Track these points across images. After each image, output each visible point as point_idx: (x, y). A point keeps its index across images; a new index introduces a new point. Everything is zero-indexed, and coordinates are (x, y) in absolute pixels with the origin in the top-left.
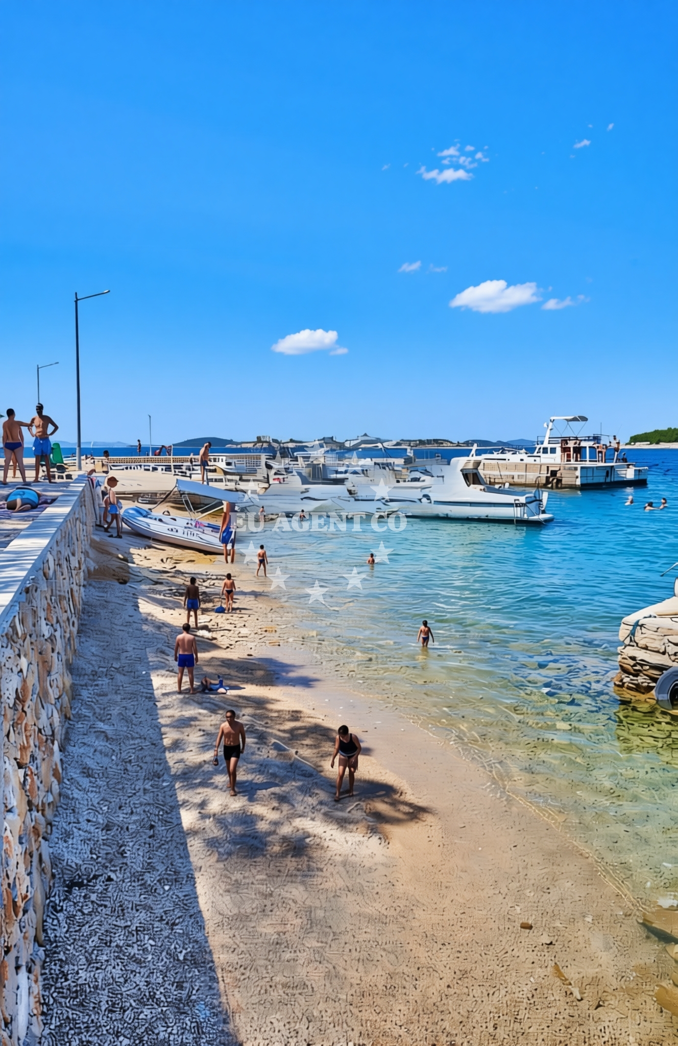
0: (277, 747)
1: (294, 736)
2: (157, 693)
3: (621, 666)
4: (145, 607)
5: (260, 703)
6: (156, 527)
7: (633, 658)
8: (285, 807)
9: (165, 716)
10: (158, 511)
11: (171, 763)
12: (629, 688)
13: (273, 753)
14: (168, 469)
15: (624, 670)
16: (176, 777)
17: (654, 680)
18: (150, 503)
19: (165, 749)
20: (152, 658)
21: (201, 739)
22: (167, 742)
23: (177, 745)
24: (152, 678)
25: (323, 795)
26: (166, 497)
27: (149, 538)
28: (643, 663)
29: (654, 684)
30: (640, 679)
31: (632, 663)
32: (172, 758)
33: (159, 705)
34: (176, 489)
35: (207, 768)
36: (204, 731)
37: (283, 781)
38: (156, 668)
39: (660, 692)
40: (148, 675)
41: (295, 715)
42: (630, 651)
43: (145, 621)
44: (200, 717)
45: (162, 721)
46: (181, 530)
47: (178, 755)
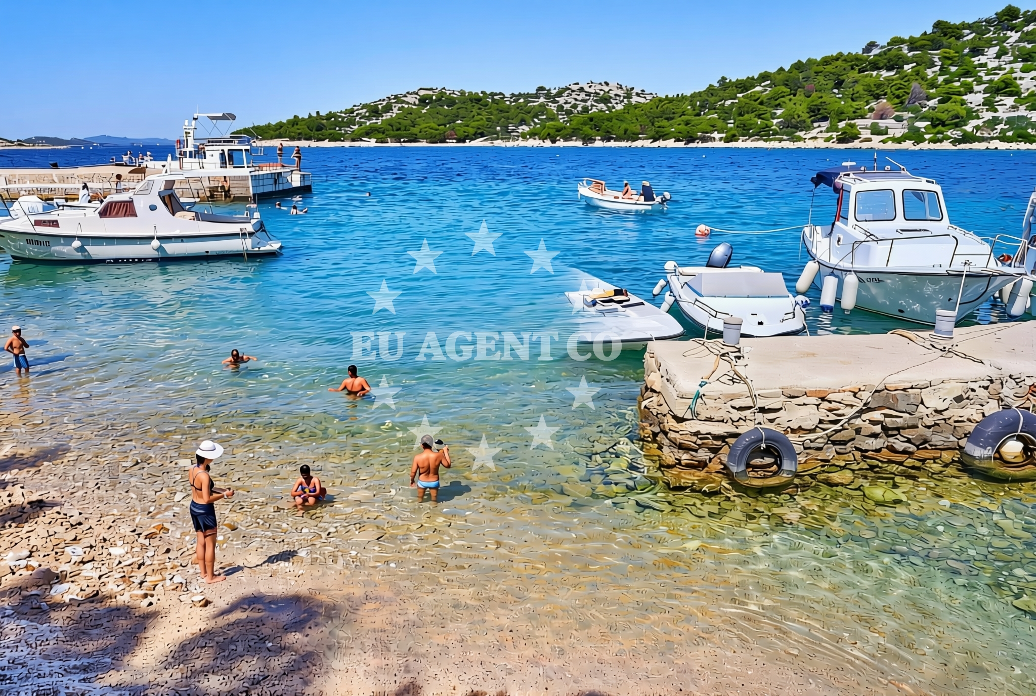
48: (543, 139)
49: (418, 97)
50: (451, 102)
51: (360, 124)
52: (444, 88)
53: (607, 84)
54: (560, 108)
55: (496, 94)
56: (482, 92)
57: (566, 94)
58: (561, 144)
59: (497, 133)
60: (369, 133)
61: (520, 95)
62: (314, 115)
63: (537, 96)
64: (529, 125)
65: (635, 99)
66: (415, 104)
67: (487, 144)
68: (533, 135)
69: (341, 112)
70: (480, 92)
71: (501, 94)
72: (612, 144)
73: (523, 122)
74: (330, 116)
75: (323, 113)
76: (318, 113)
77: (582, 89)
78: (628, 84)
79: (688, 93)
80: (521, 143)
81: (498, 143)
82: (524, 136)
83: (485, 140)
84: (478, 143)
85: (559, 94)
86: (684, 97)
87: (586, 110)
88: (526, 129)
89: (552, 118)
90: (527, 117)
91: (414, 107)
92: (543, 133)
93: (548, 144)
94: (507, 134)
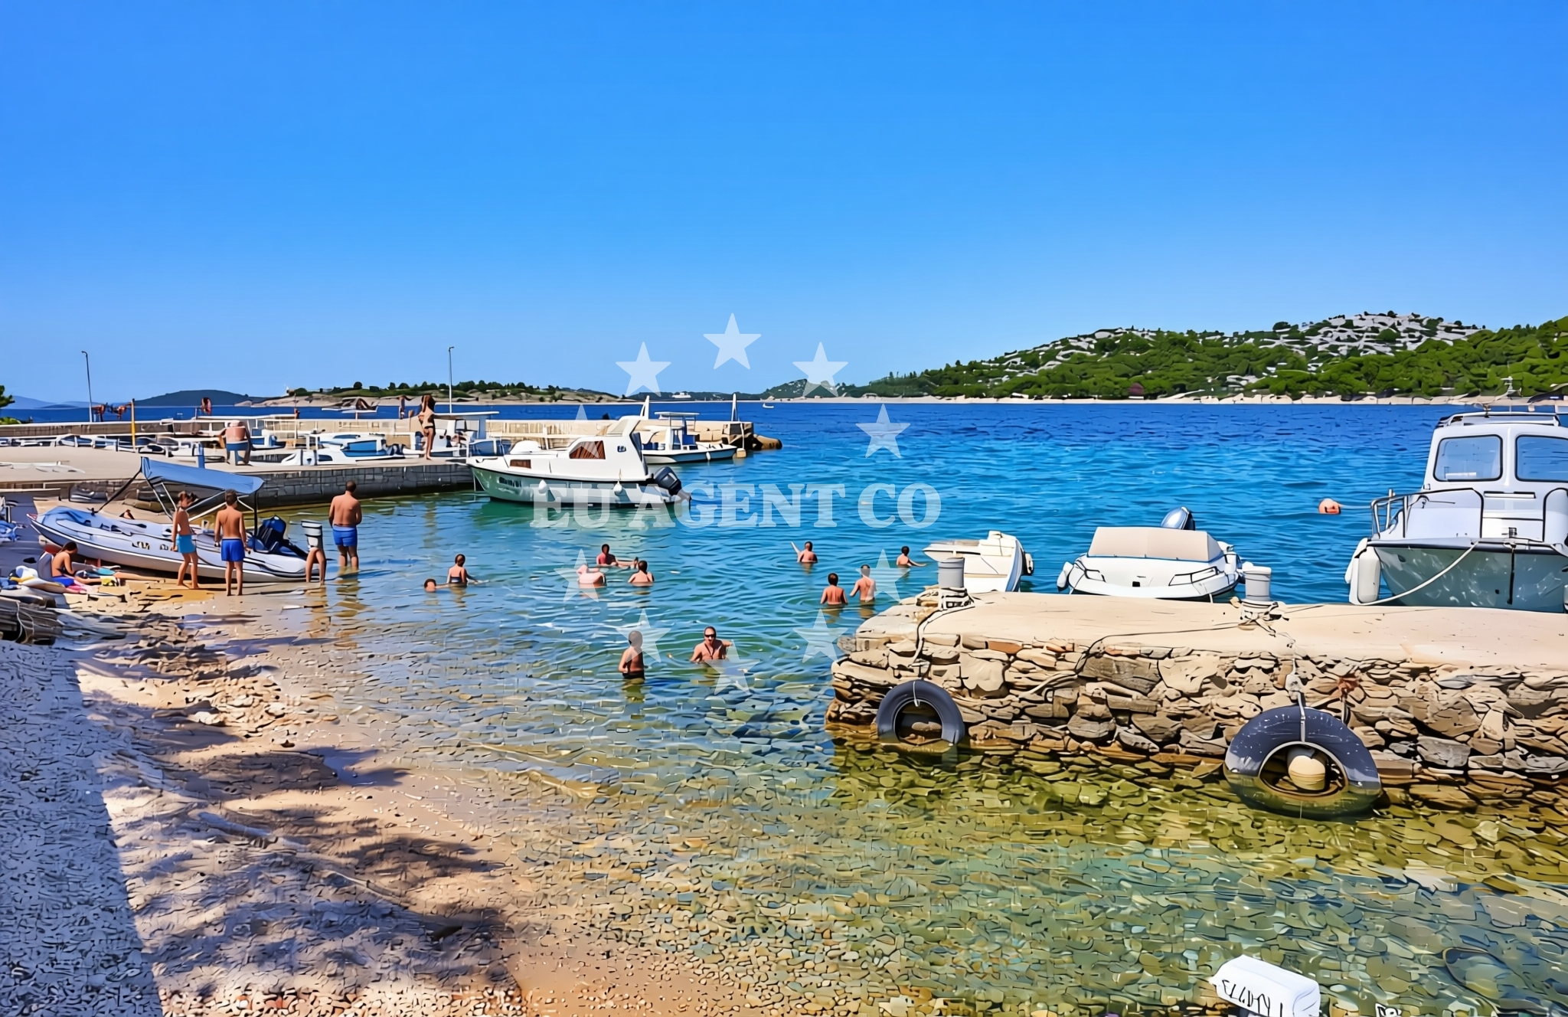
0: (335, 881)
1: (365, 859)
2: (115, 825)
3: (836, 691)
4: (90, 682)
5: (305, 818)
6: (103, 540)
7: (849, 678)
8: (352, 972)
9: (133, 860)
10: (110, 513)
11: (143, 935)
12: (846, 720)
13: (329, 892)
14: (127, 441)
15: (839, 696)
16: (156, 957)
17: (874, 704)
18: (94, 500)
19: (131, 914)
20: (106, 767)
21: (198, 889)
22: (135, 902)
23: (152, 906)
24: (105, 801)
25: (412, 942)
26: (122, 490)
27: (94, 561)
28: (860, 684)
29: (874, 711)
30: (858, 708)
31: (848, 685)
32: (143, 926)
33: (119, 843)
34: (141, 476)
35: (210, 932)
36: (202, 874)
37: (343, 931)
38: (116, 783)
39: (881, 722)
40: (97, 794)
41: (364, 827)
42: (847, 669)
43: (89, 706)
44: (197, 853)
45: (127, 870)
46: (155, 544)
47: (156, 920)
48: (1279, 393)
49: (1095, 341)
50: (1141, 346)
51: (1011, 375)
52: (1132, 329)
53: (1392, 315)
54: (1312, 351)
55: (1211, 334)
56: (1190, 332)
57: (1322, 331)
58: (1307, 400)
59: (1207, 386)
60: (1021, 388)
61: (1248, 335)
62: (953, 365)
63: (1274, 336)
64: (1259, 376)
65: (1441, 335)
66: (1089, 350)
67: (1190, 401)
68: (1264, 388)
69: (990, 362)
70: (1185, 332)
71: (1217, 333)
72: (1394, 400)
73: (1249, 372)
74: (973, 365)
75: (965, 363)
76: (958, 363)
77: (1349, 324)
78: (1426, 314)
79: (1536, 323)
80: (1240, 399)
81: (1207, 400)
82: (1248, 391)
83: (1186, 396)
84: (1176, 399)
85: (1314, 330)
86: (1529, 331)
87: (1354, 351)
88: (1253, 380)
89: (1298, 364)
90: (1258, 365)
91: (1088, 353)
92: (1281, 385)
93: (1286, 400)
94: (1223, 388)
